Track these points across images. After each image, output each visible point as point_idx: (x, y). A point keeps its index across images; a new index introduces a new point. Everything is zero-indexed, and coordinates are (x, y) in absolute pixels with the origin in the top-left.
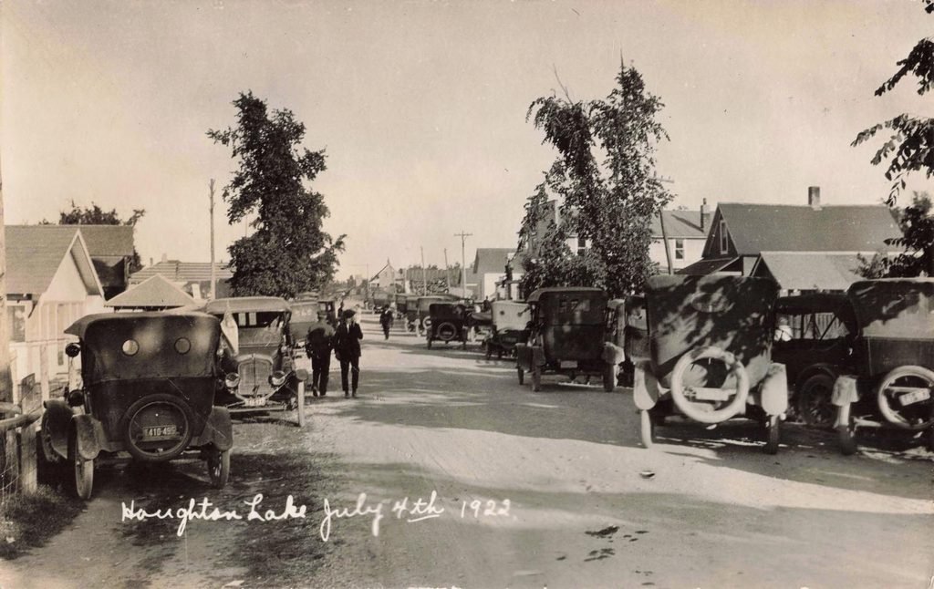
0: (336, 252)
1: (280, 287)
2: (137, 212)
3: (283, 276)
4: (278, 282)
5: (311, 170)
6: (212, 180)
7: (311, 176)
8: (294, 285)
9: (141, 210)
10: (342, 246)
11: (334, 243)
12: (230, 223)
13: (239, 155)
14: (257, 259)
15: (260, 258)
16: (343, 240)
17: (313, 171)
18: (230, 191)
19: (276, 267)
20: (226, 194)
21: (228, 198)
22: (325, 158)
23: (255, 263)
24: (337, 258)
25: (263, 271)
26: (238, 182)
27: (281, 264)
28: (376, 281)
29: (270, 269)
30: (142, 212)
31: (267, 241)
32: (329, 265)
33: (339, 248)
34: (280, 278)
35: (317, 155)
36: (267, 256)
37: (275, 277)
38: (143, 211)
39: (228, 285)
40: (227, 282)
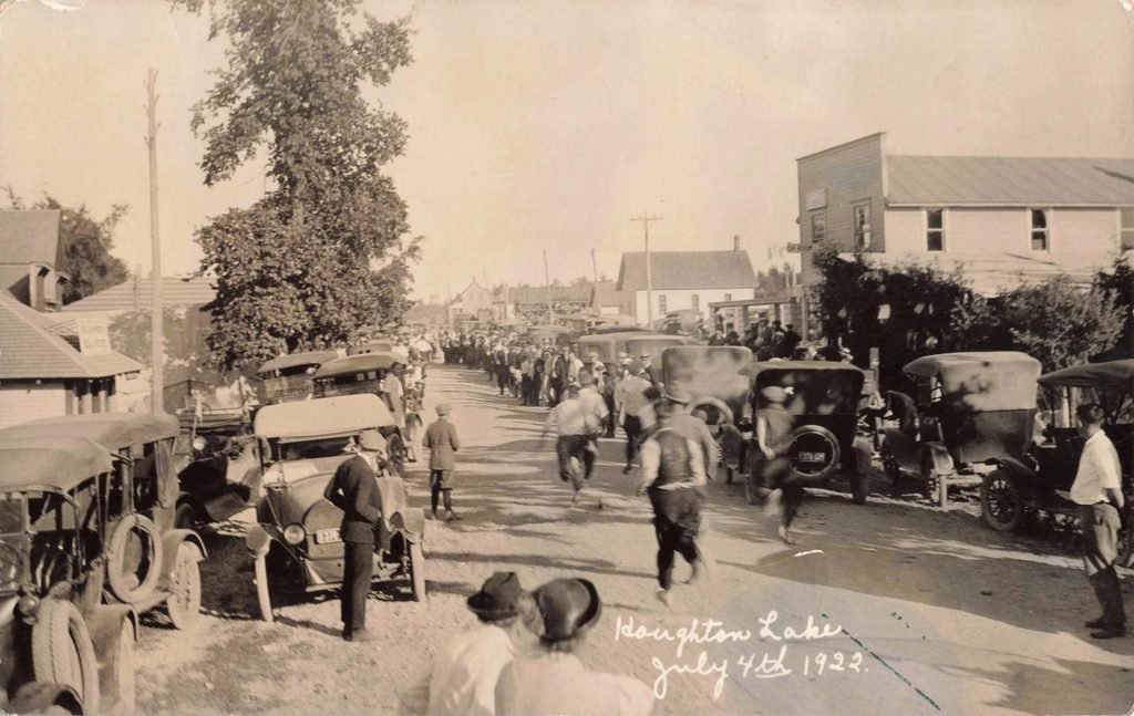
0: (409, 261)
1: (316, 320)
2: (118, 209)
3: (323, 295)
4: (311, 309)
5: (379, 65)
6: (150, 70)
7: (381, 78)
8: (345, 315)
9: (123, 205)
10: (417, 253)
11: (405, 248)
12: (208, 181)
13: (223, 34)
14: (264, 255)
15: (268, 254)
16: (419, 244)
17: (385, 66)
18: (206, 113)
19: (305, 273)
20: (198, 121)
21: (202, 129)
22: (410, 37)
23: (257, 265)
24: (410, 271)
25: (275, 285)
26: (224, 95)
27: (319, 267)
28: (458, 306)
29: (293, 279)
30: (124, 209)
31: (285, 218)
32: (399, 280)
33: (413, 256)
34: (312, 301)
35: (392, 30)
36: (284, 249)
37: (304, 297)
38: (126, 206)
39: (208, 315)
40: (205, 308)
